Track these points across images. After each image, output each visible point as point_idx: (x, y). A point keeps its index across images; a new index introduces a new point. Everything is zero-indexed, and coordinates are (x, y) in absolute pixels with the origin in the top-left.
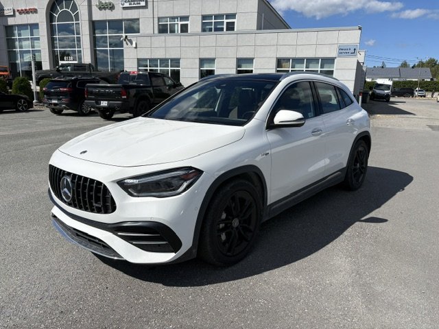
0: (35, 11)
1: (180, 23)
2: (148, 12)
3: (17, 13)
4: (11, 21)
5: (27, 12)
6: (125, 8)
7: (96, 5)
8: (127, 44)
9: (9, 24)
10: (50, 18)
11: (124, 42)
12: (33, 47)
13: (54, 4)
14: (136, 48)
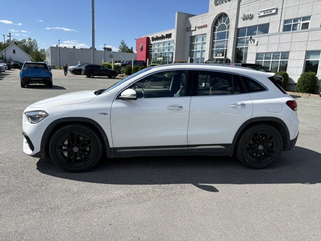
0: (206, 26)
1: (302, 22)
2: (277, 17)
3: (197, 28)
4: (194, 34)
5: (202, 27)
6: (260, 17)
7: (242, 18)
8: (251, 43)
9: (193, 35)
10: (214, 29)
11: (250, 42)
12: (202, 48)
13: (217, 20)
14: (257, 45)
